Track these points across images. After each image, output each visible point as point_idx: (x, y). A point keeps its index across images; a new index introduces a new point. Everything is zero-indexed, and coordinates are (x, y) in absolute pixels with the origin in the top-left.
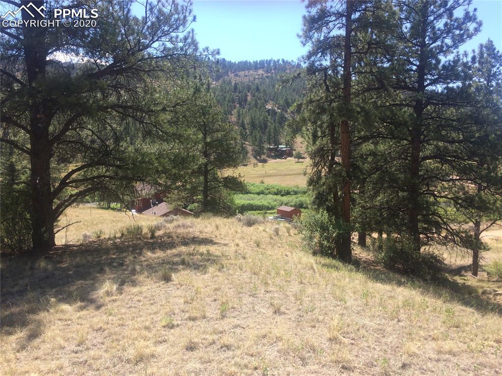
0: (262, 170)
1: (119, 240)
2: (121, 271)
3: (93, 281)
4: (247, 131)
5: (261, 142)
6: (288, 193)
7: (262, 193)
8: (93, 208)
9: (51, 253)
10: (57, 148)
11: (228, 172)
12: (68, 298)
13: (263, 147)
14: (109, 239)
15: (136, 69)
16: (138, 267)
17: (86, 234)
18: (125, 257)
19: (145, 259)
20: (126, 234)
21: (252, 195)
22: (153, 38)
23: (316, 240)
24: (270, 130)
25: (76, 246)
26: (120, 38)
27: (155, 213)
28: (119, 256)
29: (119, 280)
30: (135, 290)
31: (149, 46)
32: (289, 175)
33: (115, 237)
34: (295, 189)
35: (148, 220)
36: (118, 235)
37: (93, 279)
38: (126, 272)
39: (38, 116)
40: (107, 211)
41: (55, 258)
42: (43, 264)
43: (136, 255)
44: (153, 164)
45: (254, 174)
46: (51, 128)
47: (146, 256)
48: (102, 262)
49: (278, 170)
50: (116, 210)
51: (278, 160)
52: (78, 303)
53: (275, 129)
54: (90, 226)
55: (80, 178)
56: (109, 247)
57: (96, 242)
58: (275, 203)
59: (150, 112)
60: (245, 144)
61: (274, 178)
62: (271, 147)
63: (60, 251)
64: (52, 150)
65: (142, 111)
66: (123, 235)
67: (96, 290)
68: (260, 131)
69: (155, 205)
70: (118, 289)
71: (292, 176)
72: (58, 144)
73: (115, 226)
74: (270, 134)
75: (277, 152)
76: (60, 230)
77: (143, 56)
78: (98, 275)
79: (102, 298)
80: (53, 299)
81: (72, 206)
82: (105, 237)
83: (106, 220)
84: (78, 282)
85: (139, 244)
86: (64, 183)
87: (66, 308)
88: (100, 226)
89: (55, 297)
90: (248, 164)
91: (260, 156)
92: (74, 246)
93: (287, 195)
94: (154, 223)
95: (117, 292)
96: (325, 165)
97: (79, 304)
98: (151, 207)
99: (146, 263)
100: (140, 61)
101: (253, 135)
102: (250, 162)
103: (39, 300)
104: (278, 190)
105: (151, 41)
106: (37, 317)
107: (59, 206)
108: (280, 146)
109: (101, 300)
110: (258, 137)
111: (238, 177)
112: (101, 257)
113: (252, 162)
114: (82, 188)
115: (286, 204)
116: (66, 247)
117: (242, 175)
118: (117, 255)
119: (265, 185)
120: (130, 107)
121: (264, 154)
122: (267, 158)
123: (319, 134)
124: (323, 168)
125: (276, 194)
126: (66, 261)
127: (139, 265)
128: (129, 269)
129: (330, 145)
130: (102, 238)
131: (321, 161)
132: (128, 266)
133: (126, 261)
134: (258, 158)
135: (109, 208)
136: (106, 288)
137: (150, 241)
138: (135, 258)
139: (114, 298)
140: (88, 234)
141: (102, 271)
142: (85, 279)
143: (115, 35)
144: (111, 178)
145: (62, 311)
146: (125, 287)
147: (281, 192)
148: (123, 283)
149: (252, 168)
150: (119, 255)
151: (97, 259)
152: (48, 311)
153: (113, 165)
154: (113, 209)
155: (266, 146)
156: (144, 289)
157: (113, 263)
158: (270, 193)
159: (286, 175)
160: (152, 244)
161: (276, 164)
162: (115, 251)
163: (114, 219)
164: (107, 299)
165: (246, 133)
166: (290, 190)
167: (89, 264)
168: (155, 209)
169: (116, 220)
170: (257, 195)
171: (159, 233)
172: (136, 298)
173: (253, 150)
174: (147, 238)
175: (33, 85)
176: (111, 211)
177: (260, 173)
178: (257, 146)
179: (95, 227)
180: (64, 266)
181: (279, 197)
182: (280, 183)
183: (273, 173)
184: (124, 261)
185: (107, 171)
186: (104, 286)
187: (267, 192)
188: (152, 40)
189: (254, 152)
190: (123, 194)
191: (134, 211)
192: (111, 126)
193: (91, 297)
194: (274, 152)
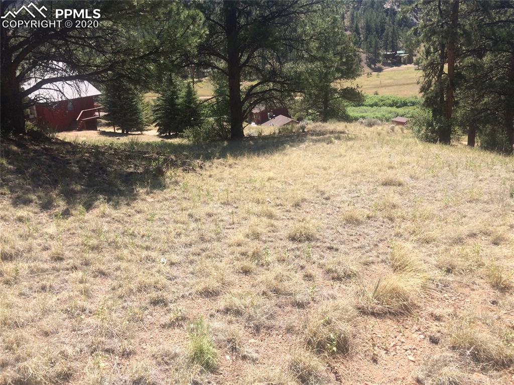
0: (377, 80)
4: (361, 36)
5: (377, 48)
6: (404, 104)
7: (376, 105)
11: (346, 84)
13: (379, 54)
21: (364, 108)
23: (422, 132)
24: (387, 34)
27: (273, 125)
32: (408, 84)
34: (413, 100)
45: (367, 85)
49: (394, 79)
51: (395, 68)
53: (393, 32)
58: (390, 115)
60: (358, 51)
61: (390, 88)
62: (388, 53)
68: (377, 35)
69: (272, 117)
71: (411, 86)
74: (387, 38)
75: (395, 58)
76: (245, 127)
86: (249, 95)
90: (362, 73)
91: (375, 64)
93: (403, 106)
96: (435, 75)
98: (269, 120)
101: (368, 40)
102: (364, 71)
104: (393, 101)
108: (398, 52)
110: (373, 43)
111: (356, 87)
113: (366, 72)
115: (402, 116)
117: (359, 86)
119: (380, 96)
121: (379, 62)
122: (383, 67)
123: (432, 50)
124: (433, 77)
125: (391, 106)
129: (439, 60)
131: (432, 72)
134: (373, 66)
147: (396, 103)
149: (366, 78)
155: (382, 52)
158: (384, 105)
159: (404, 85)
161: (393, 72)
165: (360, 38)
166: (407, 101)
170: (370, 108)
173: (367, 58)
177: (374, 83)
178: (371, 53)
181: (394, 109)
182: (396, 94)
183: (389, 83)
187: (381, 103)
189: (368, 60)
191: (254, 123)
194: (391, 59)
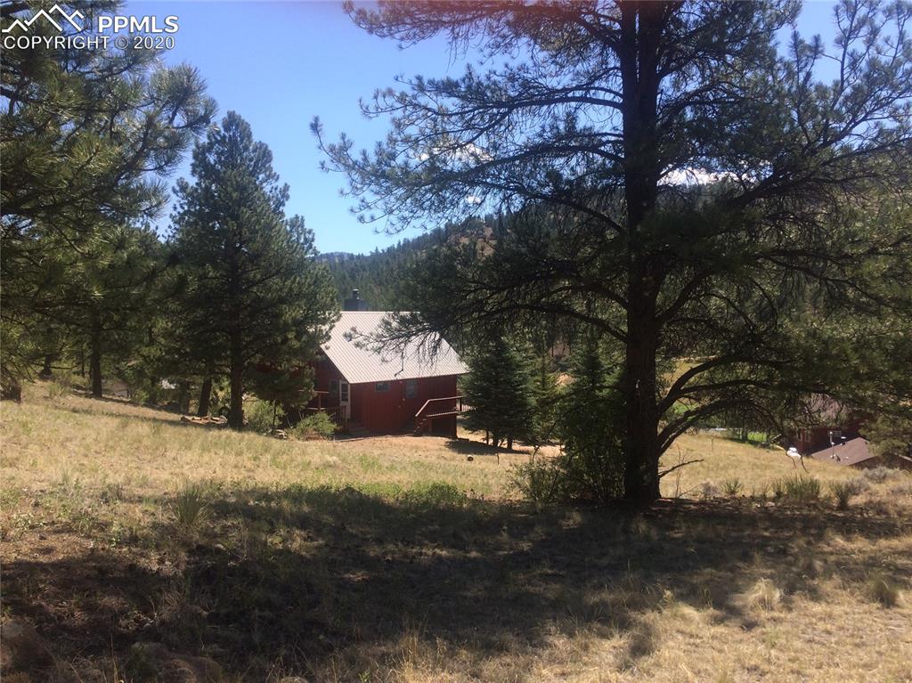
1: (773, 504)
2: (784, 566)
3: (732, 572)
8: (716, 437)
9: (654, 509)
10: (667, 332)
12: (692, 596)
14: (753, 498)
15: (817, 180)
16: (818, 562)
17: (708, 483)
18: (790, 539)
19: (831, 549)
20: (786, 493)
22: (855, 116)
25: (695, 504)
26: (786, 129)
27: (839, 459)
28: (776, 535)
29: (784, 583)
30: (818, 608)
31: (846, 132)
33: (764, 498)
35: (824, 470)
36: (771, 494)
37: (732, 570)
38: (794, 569)
39: (644, 279)
40: (742, 446)
41: (660, 519)
42: (643, 527)
43: (811, 539)
44: (847, 360)
46: (659, 298)
47: (832, 543)
48: (744, 541)
50: (759, 446)
52: (708, 608)
54: (712, 470)
55: (703, 383)
56: (755, 515)
57: (728, 501)
59: (843, 259)
63: (668, 509)
64: (660, 335)
65: (826, 258)
66: (779, 494)
67: (741, 593)
70: (783, 600)
72: (669, 325)
73: (760, 476)
76: (668, 472)
77: (833, 153)
78: (740, 564)
79: (752, 609)
80: (668, 593)
81: (687, 431)
82: (743, 493)
83: (741, 461)
84: (704, 568)
85: (815, 518)
86: (678, 391)
87: (689, 614)
88: (731, 471)
89: (671, 588)
92: (691, 503)
94: (843, 479)
95: (781, 605)
97: (711, 611)
98: (831, 446)
99: (833, 558)
100: (825, 163)
103: (644, 589)
105: (850, 123)
106: (642, 618)
107: (667, 431)
109: (752, 613)
112: (742, 531)
114: (706, 401)
116: (678, 503)
118: (771, 533)
120: (802, 252)
126: (680, 528)
127: (820, 560)
128: (800, 564)
130: (739, 494)
132: (796, 556)
133: (792, 548)
135: (744, 440)
136: (761, 593)
137: (839, 515)
138: (809, 543)
139: (776, 614)
140: (712, 484)
141: (746, 557)
142: (716, 566)
143: (777, 123)
144: (758, 384)
145: (683, 617)
146: (795, 597)
148: (790, 590)
150: (776, 532)
151: (734, 534)
152: (660, 612)
153: (763, 362)
154: (753, 443)
156: (837, 610)
157: (767, 546)
160: (844, 521)
162: (767, 523)
163: (758, 462)
164: (764, 614)
167: (721, 540)
168: (839, 450)
169: (762, 465)
171: (855, 501)
172: (821, 626)
174: (831, 508)
175: (639, 230)
176: (750, 445)
179: (723, 472)
180: (676, 536)
184: (788, 546)
185: (751, 372)
186: (756, 588)
188: (853, 120)
190: (782, 417)
191: (794, 449)
192: (763, 290)
193: (731, 603)
